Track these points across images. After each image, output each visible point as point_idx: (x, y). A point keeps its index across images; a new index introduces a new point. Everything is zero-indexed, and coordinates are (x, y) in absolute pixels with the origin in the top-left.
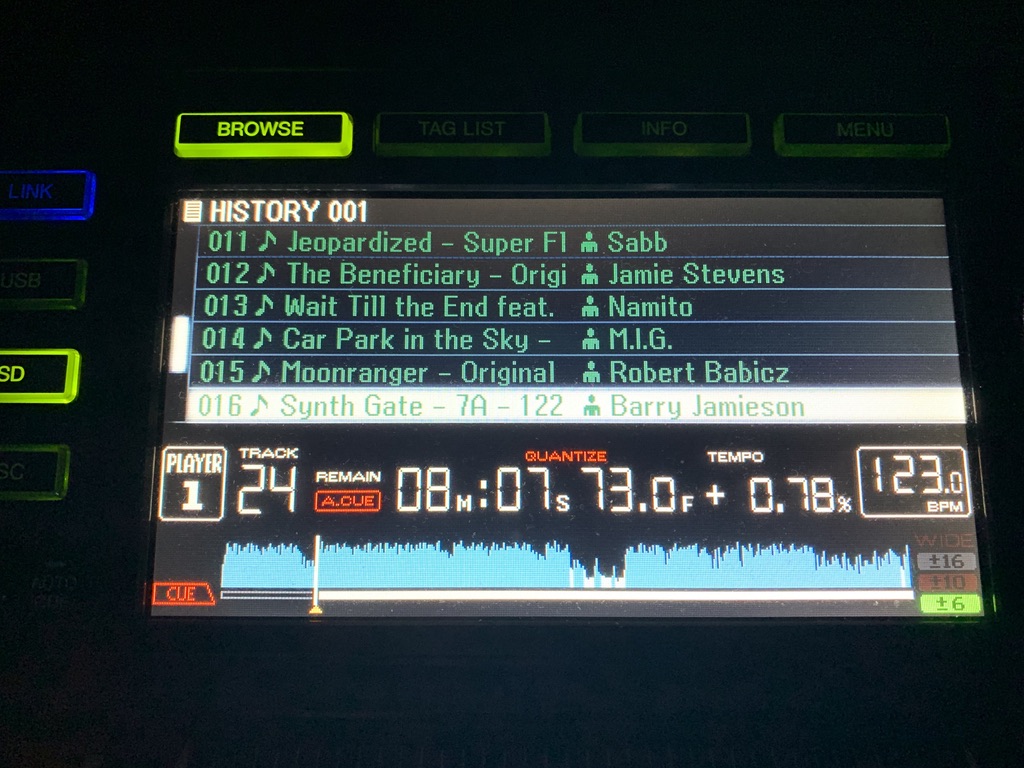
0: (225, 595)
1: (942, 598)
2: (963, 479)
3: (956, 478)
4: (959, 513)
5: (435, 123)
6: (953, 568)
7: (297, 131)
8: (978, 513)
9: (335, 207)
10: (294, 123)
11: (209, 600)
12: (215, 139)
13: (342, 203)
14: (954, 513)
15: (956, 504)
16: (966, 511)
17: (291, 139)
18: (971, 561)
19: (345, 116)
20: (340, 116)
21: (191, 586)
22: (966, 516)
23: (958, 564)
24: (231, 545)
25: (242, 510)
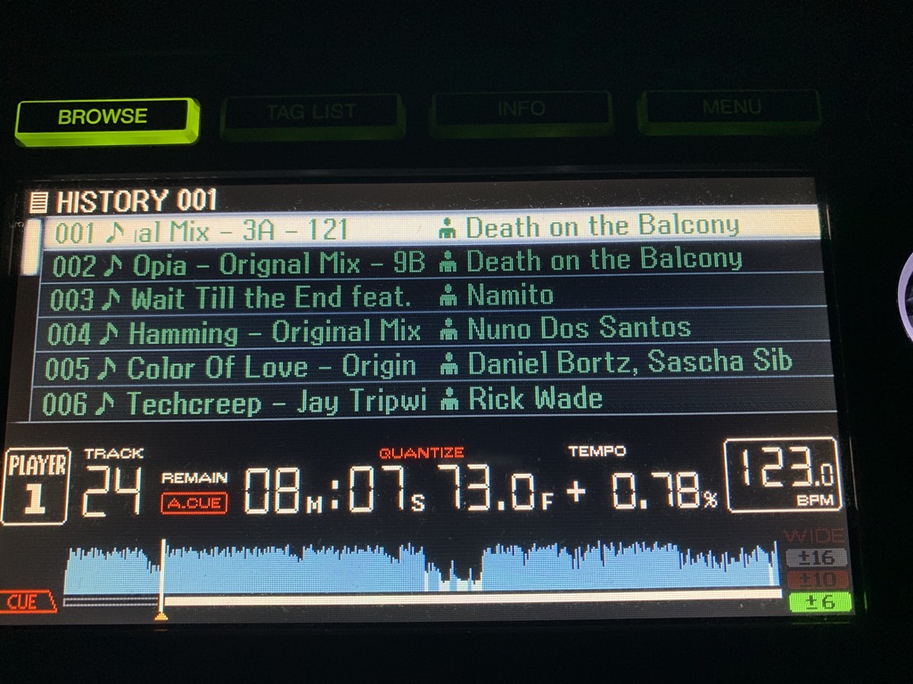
0: (67, 602)
1: (811, 597)
2: (834, 471)
3: (827, 469)
4: (830, 506)
5: (284, 107)
6: (823, 565)
7: (140, 119)
8: (849, 507)
9: (185, 195)
10: (138, 110)
11: (51, 608)
12: (56, 128)
13: (192, 191)
14: (825, 506)
15: (827, 497)
16: (837, 505)
17: (134, 127)
18: (841, 557)
19: (190, 101)
20: (185, 102)
21: (32, 594)
22: (837, 510)
23: (828, 560)
24: (75, 550)
25: (87, 514)
